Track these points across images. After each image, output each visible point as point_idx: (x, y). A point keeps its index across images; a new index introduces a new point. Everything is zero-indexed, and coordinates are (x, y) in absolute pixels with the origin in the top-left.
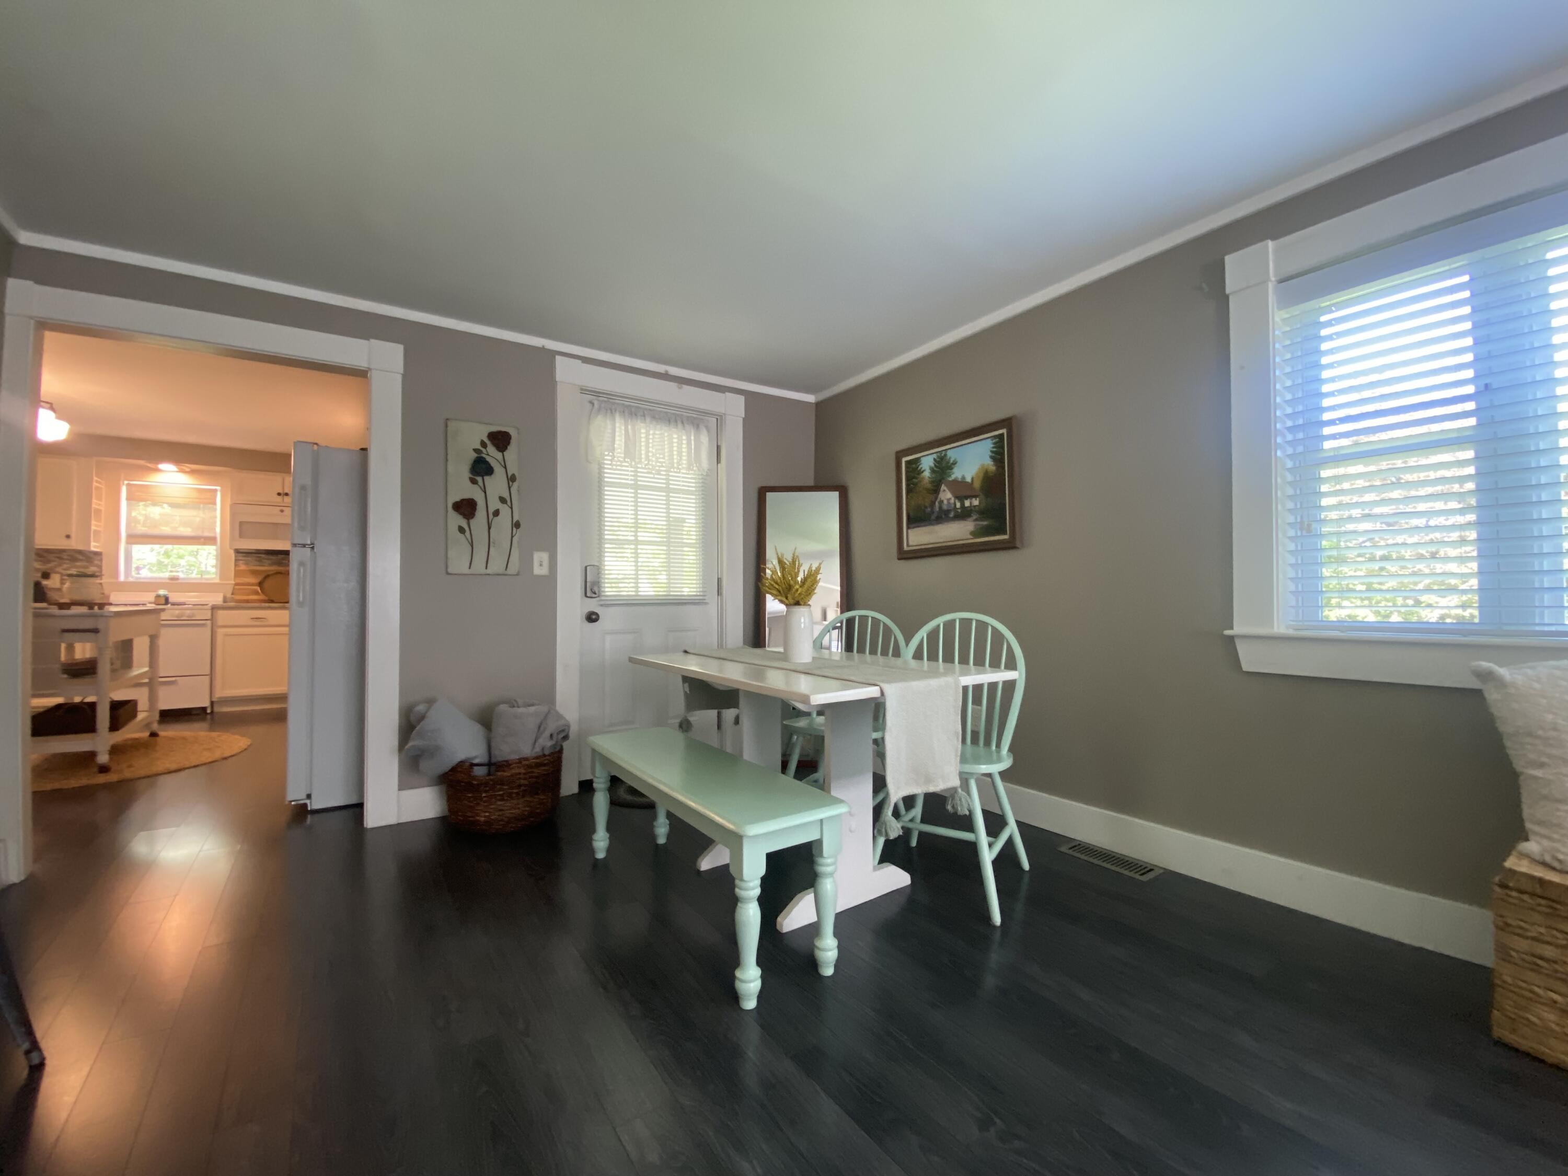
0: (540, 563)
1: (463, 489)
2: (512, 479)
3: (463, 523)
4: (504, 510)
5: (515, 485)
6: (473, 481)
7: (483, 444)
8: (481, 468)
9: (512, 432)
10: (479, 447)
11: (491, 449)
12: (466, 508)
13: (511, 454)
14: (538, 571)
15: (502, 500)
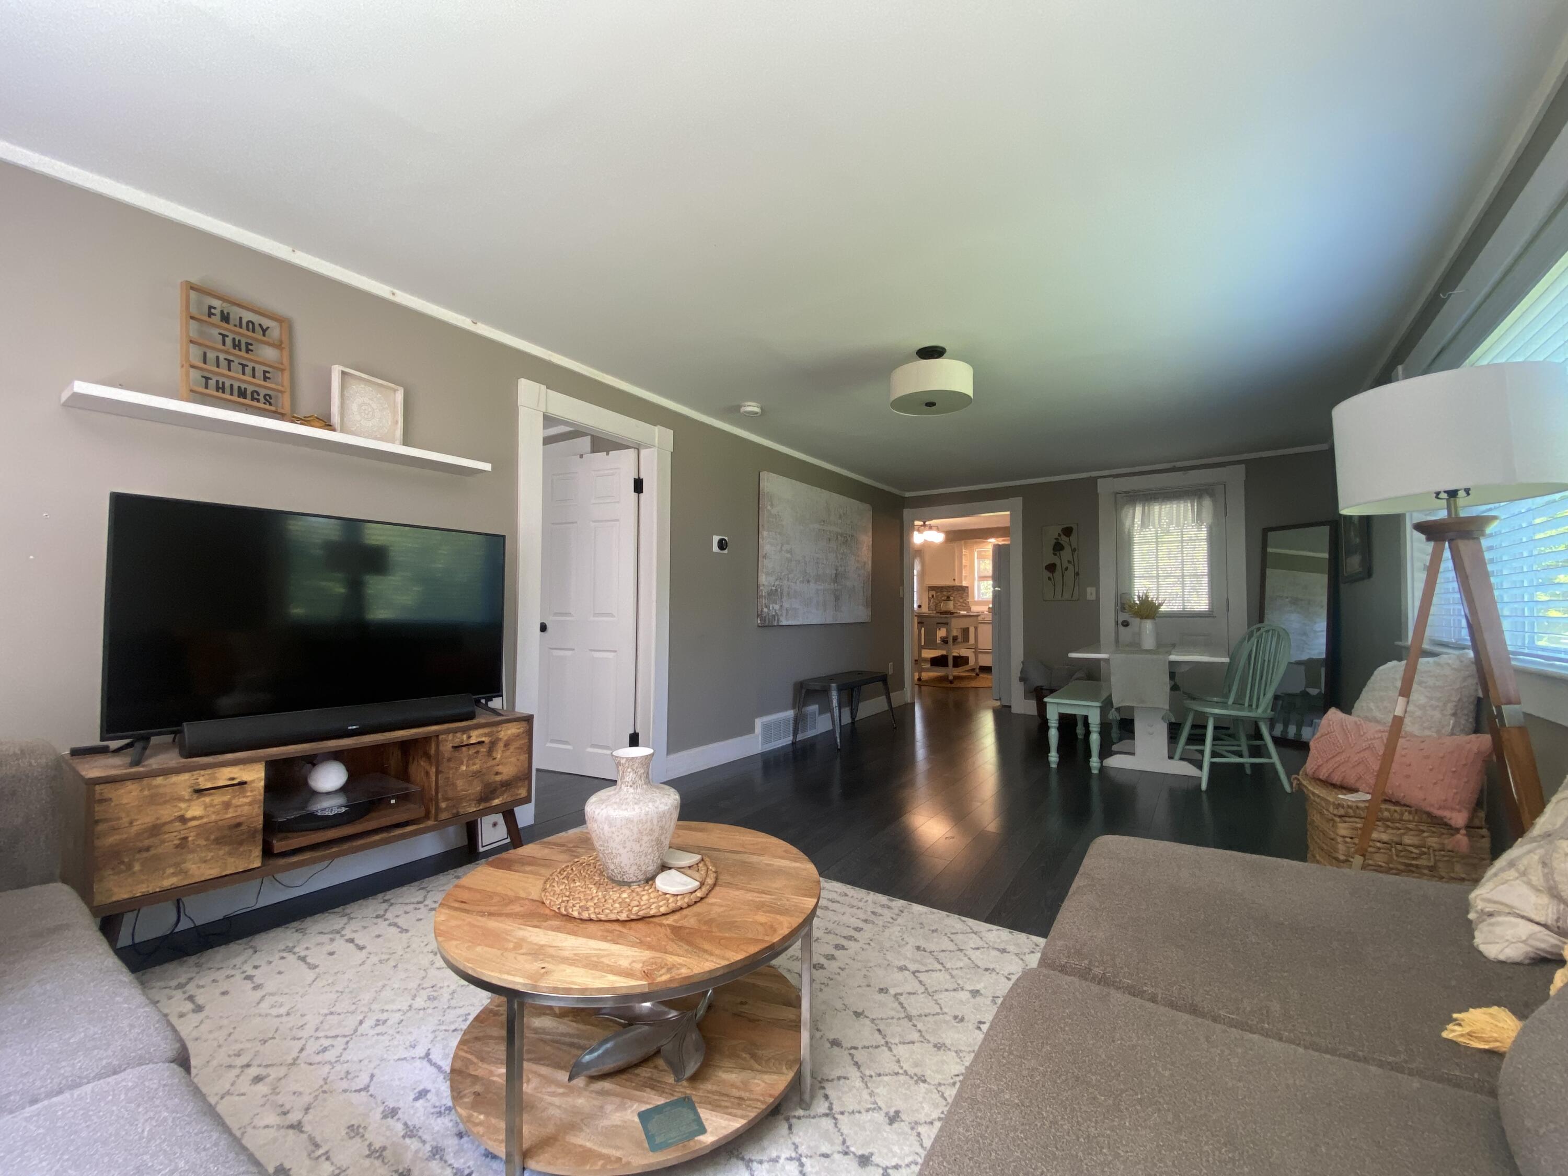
0: (1090, 593)
1: (1050, 558)
2: (1074, 550)
3: (1051, 575)
4: (1071, 567)
5: (1076, 552)
6: (1055, 555)
7: (1059, 535)
8: (1058, 547)
9: (1074, 527)
10: (1057, 537)
11: (1063, 537)
12: (1051, 568)
13: (1073, 537)
14: (1089, 597)
15: (1069, 562)
